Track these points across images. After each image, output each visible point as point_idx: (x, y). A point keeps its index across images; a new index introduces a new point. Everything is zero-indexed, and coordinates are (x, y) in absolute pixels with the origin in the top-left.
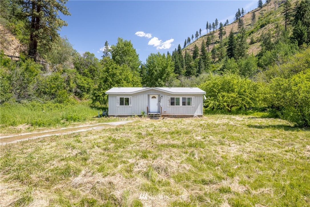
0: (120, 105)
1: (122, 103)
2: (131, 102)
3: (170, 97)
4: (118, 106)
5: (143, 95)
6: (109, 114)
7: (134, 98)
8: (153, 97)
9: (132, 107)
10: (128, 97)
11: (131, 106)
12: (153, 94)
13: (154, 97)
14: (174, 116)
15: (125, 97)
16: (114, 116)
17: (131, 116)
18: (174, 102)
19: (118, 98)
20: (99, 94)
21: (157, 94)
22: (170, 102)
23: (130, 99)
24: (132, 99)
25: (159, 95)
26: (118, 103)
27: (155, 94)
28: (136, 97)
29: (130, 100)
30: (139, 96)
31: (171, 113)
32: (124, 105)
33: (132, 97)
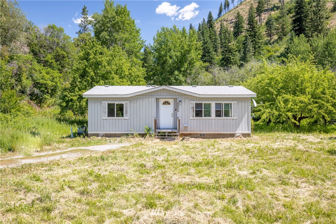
0: (108, 116)
1: (111, 113)
2: (126, 111)
3: (194, 102)
4: (105, 118)
5: (147, 100)
6: (89, 133)
7: (132, 104)
8: (165, 102)
9: (129, 120)
10: (122, 103)
11: (128, 118)
12: (165, 97)
13: (168, 102)
15: (117, 103)
16: (97, 135)
17: (127, 135)
18: (202, 111)
19: (105, 104)
20: (71, 97)
21: (171, 97)
22: (194, 110)
23: (125, 105)
24: (128, 106)
25: (175, 99)
26: (106, 112)
27: (168, 97)
28: (135, 102)
29: (126, 107)
30: (141, 100)
31: (195, 130)
32: (114, 116)
33: (128, 102)
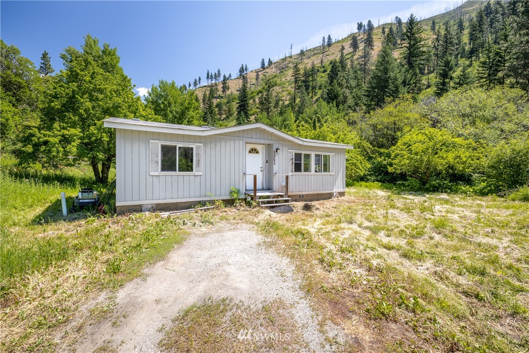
0: (163, 169)
1: (168, 164)
2: (198, 161)
3: (294, 152)
4: (156, 174)
5: (232, 143)
6: (118, 204)
7: (208, 150)
8: (252, 150)
9: (203, 178)
10: (191, 146)
11: (200, 173)
12: (254, 141)
13: (255, 150)
14: (300, 196)
15: (181, 146)
16: (139, 209)
17: (203, 204)
18: (300, 164)
19: (156, 146)
21: (262, 141)
22: (293, 163)
23: (197, 150)
24: (202, 152)
25: (269, 147)
26: (157, 162)
27: (258, 141)
28: (213, 146)
29: (198, 154)
30: (223, 144)
32: (176, 171)
33: (202, 144)
